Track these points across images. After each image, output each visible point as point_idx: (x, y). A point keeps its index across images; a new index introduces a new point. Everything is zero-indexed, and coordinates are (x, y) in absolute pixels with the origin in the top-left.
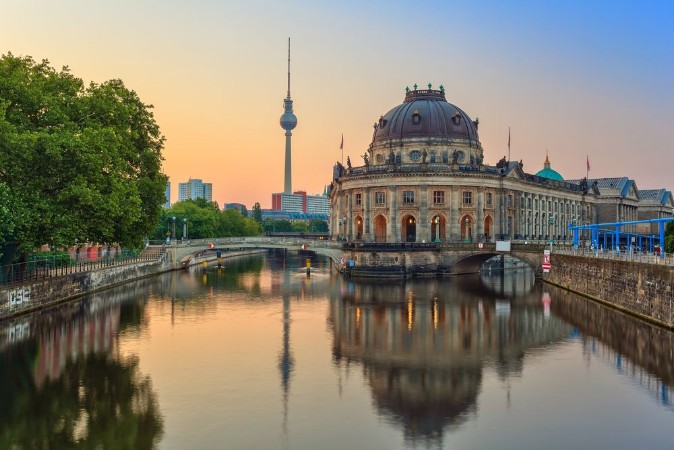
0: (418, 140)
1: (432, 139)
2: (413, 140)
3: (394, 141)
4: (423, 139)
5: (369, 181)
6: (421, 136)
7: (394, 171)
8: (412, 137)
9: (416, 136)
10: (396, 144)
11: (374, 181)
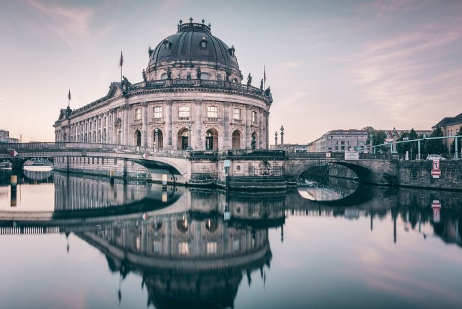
0: (207, 63)
1: (219, 64)
2: (203, 63)
3: (184, 62)
4: (211, 63)
5: (173, 94)
6: (209, 60)
7: (201, 86)
8: (201, 60)
9: (205, 60)
10: (186, 65)
11: (179, 94)
